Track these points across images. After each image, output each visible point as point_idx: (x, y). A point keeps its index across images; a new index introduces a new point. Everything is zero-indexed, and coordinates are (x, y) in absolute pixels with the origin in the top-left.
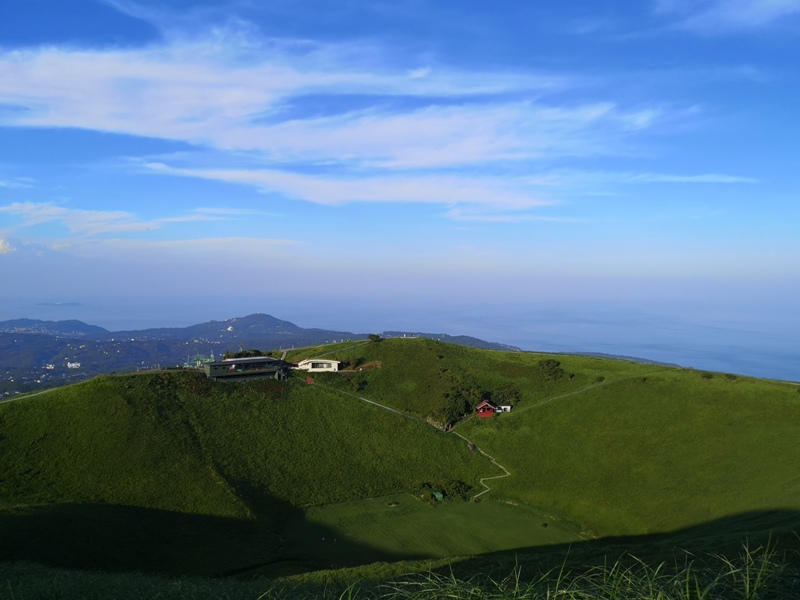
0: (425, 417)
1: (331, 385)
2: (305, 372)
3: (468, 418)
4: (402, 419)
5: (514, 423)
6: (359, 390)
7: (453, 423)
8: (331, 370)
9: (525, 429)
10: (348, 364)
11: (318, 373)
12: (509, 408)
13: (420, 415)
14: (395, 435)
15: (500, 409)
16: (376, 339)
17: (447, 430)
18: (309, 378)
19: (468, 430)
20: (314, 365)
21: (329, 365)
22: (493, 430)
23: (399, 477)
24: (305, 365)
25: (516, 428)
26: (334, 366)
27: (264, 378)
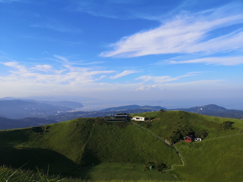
0: (165, 139)
1: (140, 125)
2: (134, 120)
3: (181, 141)
4: (156, 139)
5: (198, 146)
6: (147, 127)
7: (175, 143)
8: (142, 120)
9: (200, 149)
10: (148, 119)
11: (137, 121)
12: (201, 139)
13: (164, 138)
14: (152, 144)
15: (197, 139)
16: (162, 110)
17: (172, 145)
18: (135, 122)
19: (179, 145)
20: (137, 118)
21: (142, 119)
22: (188, 147)
23: (145, 158)
24: (134, 119)
25: (198, 147)
26: (143, 119)
27: (121, 121)
